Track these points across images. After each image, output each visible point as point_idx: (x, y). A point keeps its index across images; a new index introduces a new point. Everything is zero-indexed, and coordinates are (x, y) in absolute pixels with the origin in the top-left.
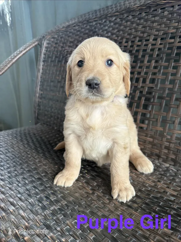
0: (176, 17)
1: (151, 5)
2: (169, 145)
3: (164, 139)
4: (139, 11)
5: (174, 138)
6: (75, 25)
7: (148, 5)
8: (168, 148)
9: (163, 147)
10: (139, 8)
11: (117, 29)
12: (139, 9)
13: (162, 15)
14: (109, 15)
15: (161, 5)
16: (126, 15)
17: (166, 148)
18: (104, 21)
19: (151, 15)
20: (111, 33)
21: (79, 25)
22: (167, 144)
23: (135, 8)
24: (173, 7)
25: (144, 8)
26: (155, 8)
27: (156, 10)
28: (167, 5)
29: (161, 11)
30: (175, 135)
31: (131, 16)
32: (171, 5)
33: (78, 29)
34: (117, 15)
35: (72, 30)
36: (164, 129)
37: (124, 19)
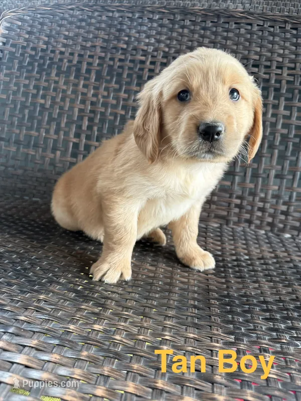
0: (256, 39)
1: (221, 12)
2: (264, 205)
3: (257, 199)
4: (202, 18)
5: (269, 197)
6: (73, 6)
7: (216, 12)
8: (262, 210)
9: (256, 209)
10: (203, 12)
11: (166, 35)
12: (203, 14)
13: (238, 32)
14: (148, 9)
15: (236, 17)
16: (179, 17)
17: (260, 209)
18: (137, 15)
19: (222, 27)
20: (155, 39)
21: (83, 10)
22: (261, 204)
23: (197, 11)
24: (251, 24)
25: (211, 14)
26: (227, 20)
27: (228, 23)
28: (243, 21)
29: (235, 26)
30: (270, 192)
31: (188, 21)
32: (248, 21)
33: (81, 17)
34: (164, 12)
35: (67, 16)
36: (256, 186)
37: (178, 22)
